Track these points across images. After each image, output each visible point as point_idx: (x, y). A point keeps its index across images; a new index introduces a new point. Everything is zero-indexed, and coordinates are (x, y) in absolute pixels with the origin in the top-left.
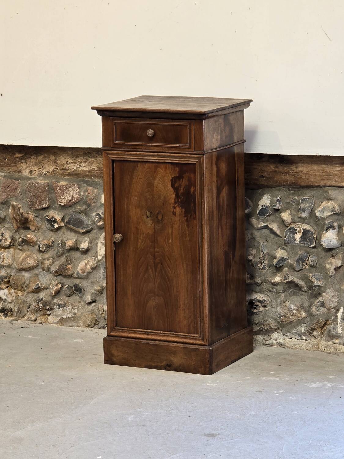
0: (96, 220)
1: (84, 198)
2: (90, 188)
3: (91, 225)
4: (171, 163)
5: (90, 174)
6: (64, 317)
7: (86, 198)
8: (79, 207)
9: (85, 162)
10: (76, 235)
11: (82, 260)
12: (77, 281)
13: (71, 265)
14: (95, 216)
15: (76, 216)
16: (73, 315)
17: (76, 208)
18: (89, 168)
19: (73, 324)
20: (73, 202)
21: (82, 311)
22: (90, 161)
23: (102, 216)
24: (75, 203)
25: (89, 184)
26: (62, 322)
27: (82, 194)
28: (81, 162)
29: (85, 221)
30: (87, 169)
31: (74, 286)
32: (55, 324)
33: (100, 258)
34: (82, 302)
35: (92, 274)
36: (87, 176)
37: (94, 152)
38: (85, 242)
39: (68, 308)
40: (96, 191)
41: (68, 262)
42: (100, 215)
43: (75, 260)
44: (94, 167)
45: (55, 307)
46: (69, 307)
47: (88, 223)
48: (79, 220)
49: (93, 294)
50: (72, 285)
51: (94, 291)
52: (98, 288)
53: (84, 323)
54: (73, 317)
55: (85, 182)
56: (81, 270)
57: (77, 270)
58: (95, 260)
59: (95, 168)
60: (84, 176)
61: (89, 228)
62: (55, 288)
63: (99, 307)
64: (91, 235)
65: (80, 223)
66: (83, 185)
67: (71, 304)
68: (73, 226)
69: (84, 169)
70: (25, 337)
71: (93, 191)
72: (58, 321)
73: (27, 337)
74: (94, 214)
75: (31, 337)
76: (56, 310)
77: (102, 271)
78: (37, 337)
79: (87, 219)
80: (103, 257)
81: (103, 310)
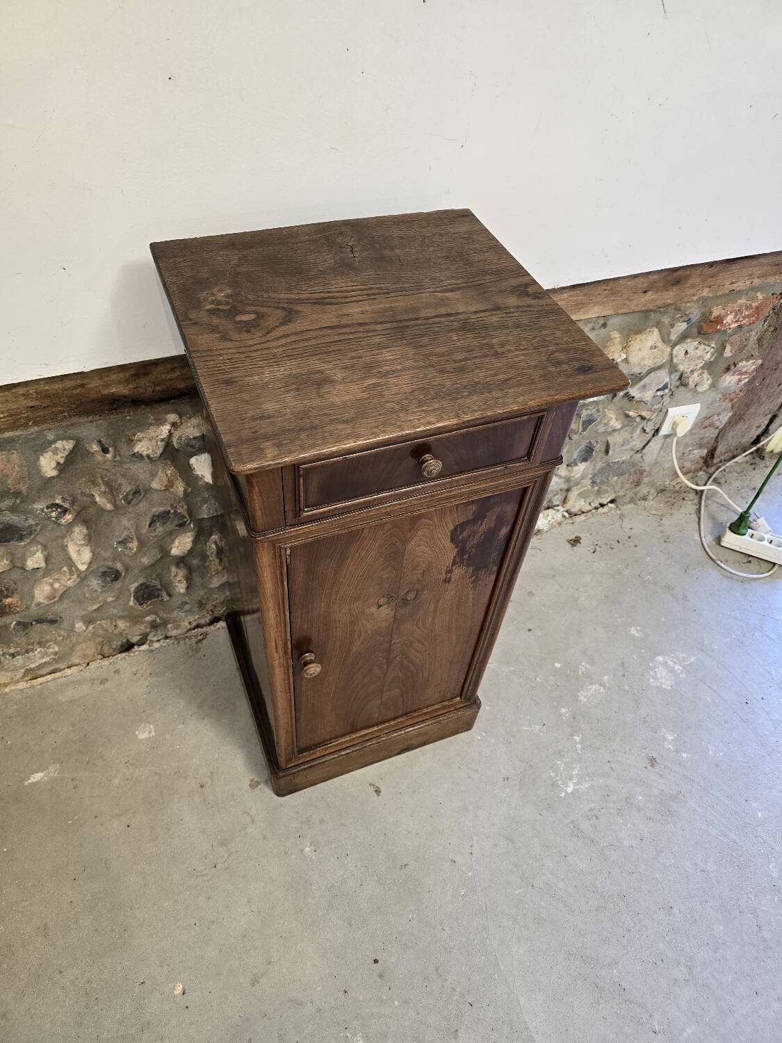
0: (56, 518)
3: (37, 524)
6: (32, 666)
7: (2, 483)
11: (38, 580)
12: (39, 613)
13: (16, 595)
14: (45, 510)
19: (57, 667)
21: (68, 641)
23: (66, 505)
26: (31, 674)
31: (35, 620)
32: (18, 682)
33: (83, 568)
34: (59, 631)
38: (35, 554)
39: (36, 652)
41: (3, 592)
42: (62, 506)
43: (15, 584)
45: (2, 659)
46: (39, 650)
47: (27, 525)
49: (83, 617)
50: (27, 620)
51: (84, 612)
52: (95, 607)
53: (84, 657)
54: (54, 659)
56: (47, 597)
57: (35, 600)
58: (71, 573)
61: (36, 531)
63: (105, 626)
65: (9, 532)
67: (39, 643)
70: (26, 783)
71: (8, 461)
72: (21, 675)
73: (30, 781)
74: (40, 507)
75: (38, 776)
76: (8, 662)
77: (95, 583)
78: (52, 769)
79: (23, 517)
80: (90, 564)
81: (115, 626)
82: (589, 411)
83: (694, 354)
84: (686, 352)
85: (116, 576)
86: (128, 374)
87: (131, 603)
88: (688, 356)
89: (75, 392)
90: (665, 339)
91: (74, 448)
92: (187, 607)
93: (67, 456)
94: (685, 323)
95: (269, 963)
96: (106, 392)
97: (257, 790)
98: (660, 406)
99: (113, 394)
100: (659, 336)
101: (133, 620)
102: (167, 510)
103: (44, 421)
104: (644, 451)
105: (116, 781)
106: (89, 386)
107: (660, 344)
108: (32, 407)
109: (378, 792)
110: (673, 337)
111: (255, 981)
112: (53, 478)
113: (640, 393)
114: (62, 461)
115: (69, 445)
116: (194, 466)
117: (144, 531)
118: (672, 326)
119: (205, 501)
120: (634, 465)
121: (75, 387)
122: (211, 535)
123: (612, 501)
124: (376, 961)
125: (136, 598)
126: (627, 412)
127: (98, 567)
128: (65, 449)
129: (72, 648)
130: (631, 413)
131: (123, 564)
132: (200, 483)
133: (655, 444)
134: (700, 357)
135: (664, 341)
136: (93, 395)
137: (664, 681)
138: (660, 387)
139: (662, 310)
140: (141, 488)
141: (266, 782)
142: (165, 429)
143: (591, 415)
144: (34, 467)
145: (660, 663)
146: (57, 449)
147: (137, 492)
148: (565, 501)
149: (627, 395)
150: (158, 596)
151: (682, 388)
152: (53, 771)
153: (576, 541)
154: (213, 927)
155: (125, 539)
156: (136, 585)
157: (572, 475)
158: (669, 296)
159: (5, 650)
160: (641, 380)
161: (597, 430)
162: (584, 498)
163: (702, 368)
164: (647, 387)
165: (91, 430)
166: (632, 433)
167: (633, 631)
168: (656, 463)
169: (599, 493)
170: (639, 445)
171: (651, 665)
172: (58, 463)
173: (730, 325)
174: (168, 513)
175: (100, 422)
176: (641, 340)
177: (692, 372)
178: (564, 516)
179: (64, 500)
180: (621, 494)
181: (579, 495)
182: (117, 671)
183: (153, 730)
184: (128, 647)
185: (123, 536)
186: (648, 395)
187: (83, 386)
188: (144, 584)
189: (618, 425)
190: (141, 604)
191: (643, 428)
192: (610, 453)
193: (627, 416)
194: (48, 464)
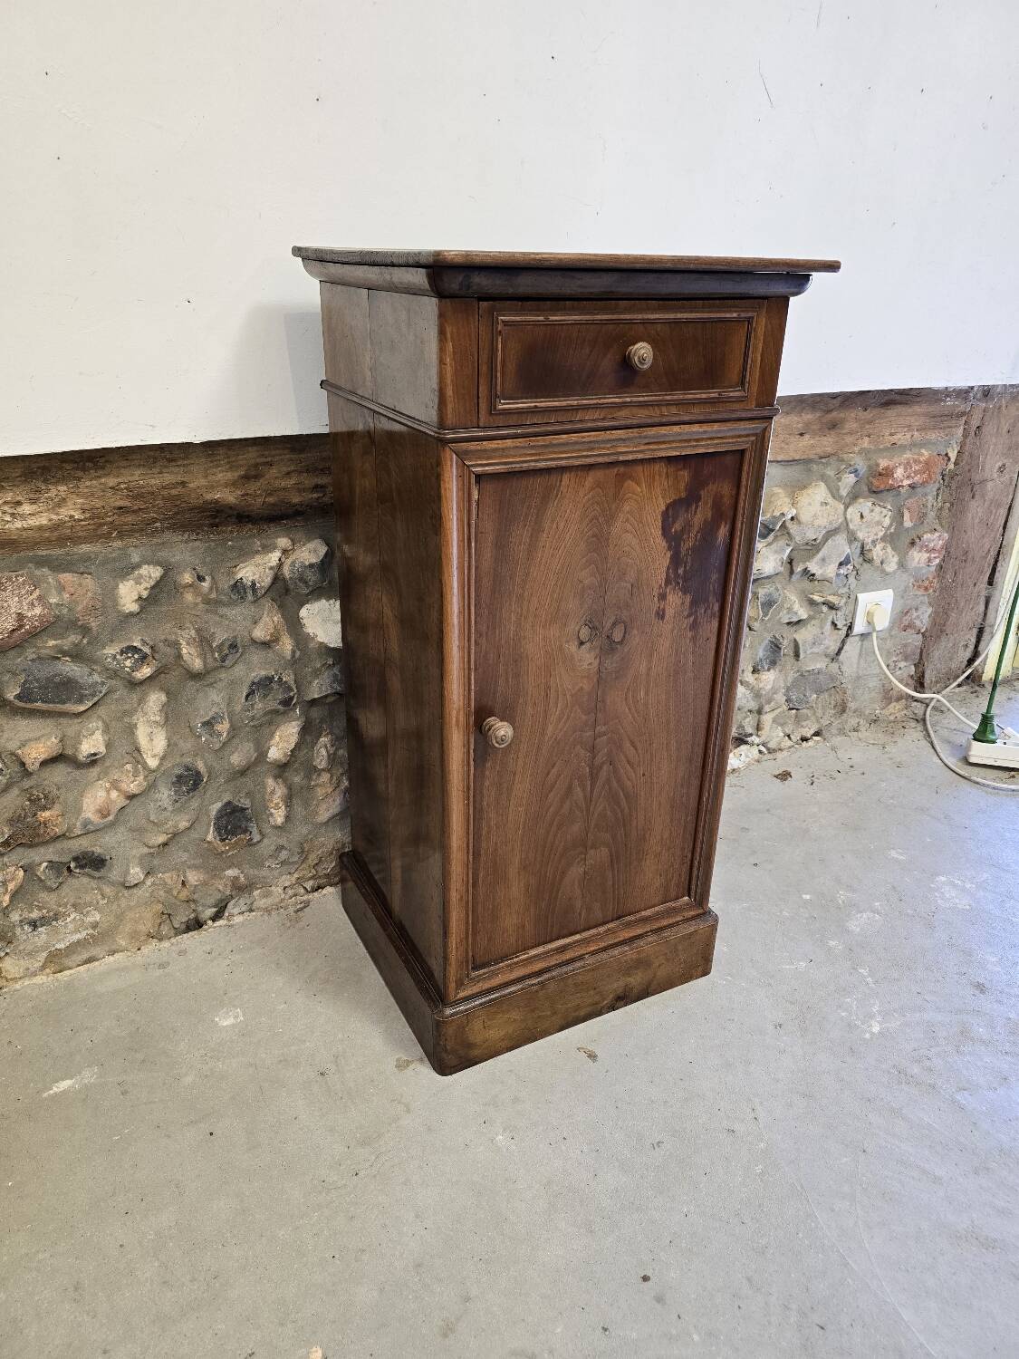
0: (131, 668)
1: (65, 611)
2: (66, 577)
3: (103, 683)
4: (669, 459)
5: (60, 536)
6: (58, 946)
7: (70, 610)
8: (52, 643)
9: (33, 501)
10: (50, 722)
11: (89, 784)
12: (83, 844)
13: (57, 806)
14: (118, 657)
15: (45, 671)
16: (91, 931)
17: (38, 648)
18: (54, 517)
19: (95, 951)
20: (28, 632)
21: (114, 907)
22: (53, 493)
23: (147, 650)
24: (35, 634)
25: (58, 566)
26: (56, 961)
27: (53, 600)
28: (19, 503)
29: (82, 677)
30: (45, 522)
31: (76, 859)
32: (34, 974)
33: (153, 763)
34: (104, 887)
35: (128, 810)
36: (48, 542)
37: (64, 465)
38: (92, 734)
39: (69, 920)
40: (88, 581)
41: (40, 801)
42: (140, 650)
43: (58, 789)
44: (72, 511)
45: (18, 931)
46: (72, 917)
47: (91, 681)
48: (57, 679)
49: (142, 858)
50: (65, 859)
51: (146, 850)
52: (162, 839)
53: (134, 936)
54: (92, 936)
55: (41, 562)
56: (100, 811)
57: (83, 815)
58: (137, 772)
59: (72, 513)
60: (36, 544)
61: (101, 692)
62: (11, 886)
63: (169, 881)
64: (101, 711)
65: (66, 689)
66: (38, 573)
67: (74, 906)
68: (46, 702)
69: (33, 522)
70: (45, 1095)
71: (80, 585)
72: (41, 964)
73: (51, 1092)
74: (113, 652)
75: (65, 1084)
76: (25, 937)
77: (165, 795)
78: (86, 1073)
79: (86, 670)
80: (163, 759)
81: (183, 883)
82: (766, 590)
83: (872, 519)
84: (862, 516)
85: (195, 781)
86: (236, 474)
87: (210, 837)
88: (864, 520)
89: (174, 492)
90: (835, 494)
91: (162, 578)
92: (284, 855)
93: (153, 588)
94: (853, 475)
95: (467, 1299)
96: (209, 497)
97: (409, 1071)
98: (846, 590)
99: (217, 502)
100: (828, 492)
101: (208, 872)
102: (270, 675)
103: (131, 533)
104: (841, 657)
105: (188, 1080)
106: (191, 485)
107: (830, 500)
108: (121, 508)
109: (592, 1056)
110: (844, 493)
111: (447, 1330)
112: (132, 615)
113: (821, 568)
114: (145, 594)
115: (156, 572)
116: (305, 621)
117: (238, 708)
118: (839, 479)
119: (316, 673)
120: (832, 678)
121: (174, 486)
122: (320, 736)
123: (817, 734)
124: (646, 1279)
125: (218, 829)
126: (811, 596)
127: (173, 766)
128: (150, 577)
129: (120, 917)
130: (816, 598)
131: (206, 765)
132: (311, 645)
133: (852, 647)
134: (879, 523)
135: (834, 497)
136: (194, 502)
137: (957, 901)
138: (842, 559)
139: (823, 460)
140: (239, 640)
141: (421, 1060)
142: (274, 557)
143: (770, 594)
144: (110, 595)
145: (943, 883)
146: (141, 576)
147: (233, 646)
148: (758, 728)
149: (806, 571)
150: (246, 831)
151: (866, 566)
152: (89, 1076)
153: (785, 776)
154: (365, 1257)
155: (213, 718)
156: (219, 805)
157: (761, 686)
158: (827, 443)
159: (26, 914)
160: (818, 551)
161: (780, 618)
162: (782, 725)
163: (883, 539)
164: (827, 561)
165: (185, 552)
166: (822, 628)
167: (893, 854)
168: (859, 678)
169: (798, 719)
170: (834, 647)
171: (932, 886)
172: (140, 598)
173: (902, 481)
174: (270, 679)
175: (197, 543)
176: (808, 495)
177: (874, 542)
178: (760, 752)
179: (144, 642)
180: (825, 722)
181: (774, 721)
182: (182, 953)
183: (241, 1014)
184: (196, 924)
185: (211, 714)
186: (831, 570)
187: (183, 484)
188: (229, 803)
189: (803, 613)
190: (222, 840)
191: (833, 623)
192: (802, 656)
193: (812, 603)
194: (129, 594)
